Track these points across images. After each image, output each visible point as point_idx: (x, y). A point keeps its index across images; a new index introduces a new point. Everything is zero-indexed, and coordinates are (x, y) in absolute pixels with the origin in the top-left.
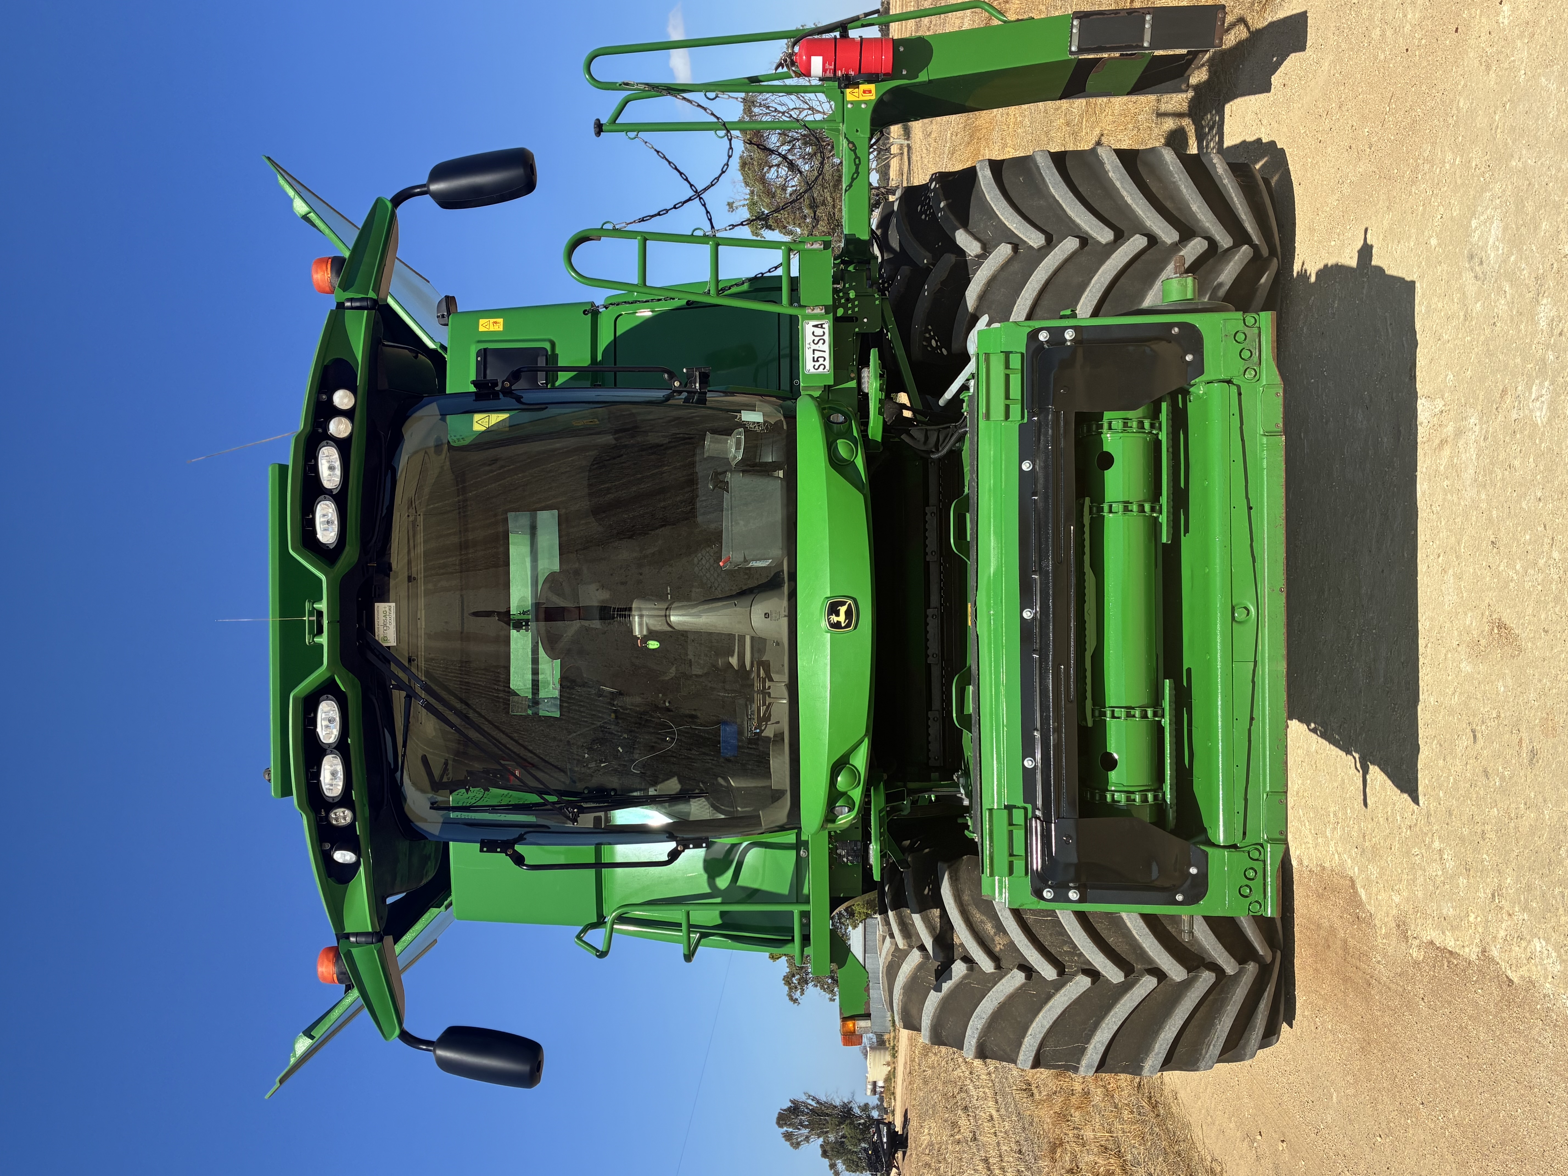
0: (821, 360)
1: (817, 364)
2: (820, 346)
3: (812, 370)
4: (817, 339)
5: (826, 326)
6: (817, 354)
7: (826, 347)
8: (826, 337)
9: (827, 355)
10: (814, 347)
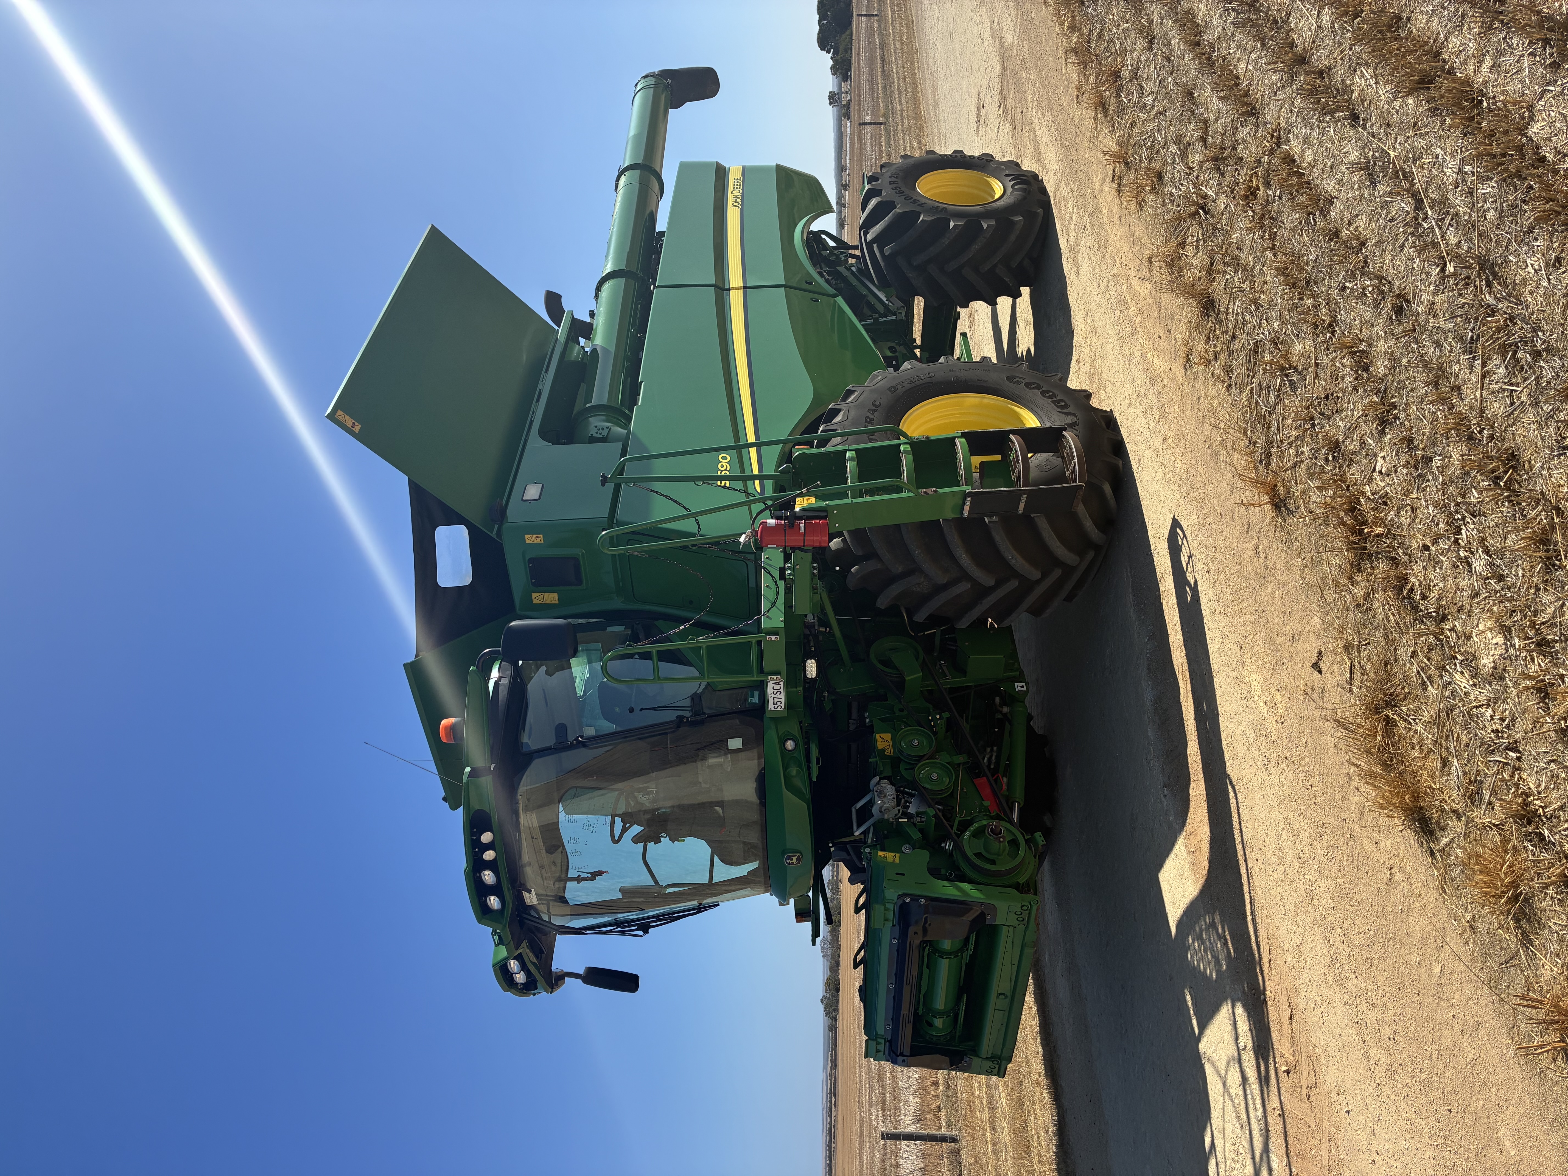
0: (779, 704)
1: (776, 706)
2: (778, 695)
3: (773, 709)
4: (775, 691)
5: (782, 683)
6: (776, 700)
7: (782, 696)
8: (782, 690)
9: (782, 700)
10: (773, 696)
